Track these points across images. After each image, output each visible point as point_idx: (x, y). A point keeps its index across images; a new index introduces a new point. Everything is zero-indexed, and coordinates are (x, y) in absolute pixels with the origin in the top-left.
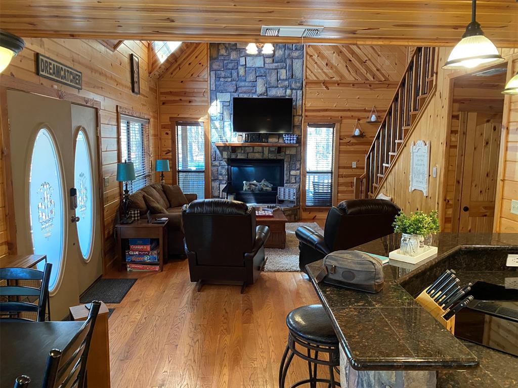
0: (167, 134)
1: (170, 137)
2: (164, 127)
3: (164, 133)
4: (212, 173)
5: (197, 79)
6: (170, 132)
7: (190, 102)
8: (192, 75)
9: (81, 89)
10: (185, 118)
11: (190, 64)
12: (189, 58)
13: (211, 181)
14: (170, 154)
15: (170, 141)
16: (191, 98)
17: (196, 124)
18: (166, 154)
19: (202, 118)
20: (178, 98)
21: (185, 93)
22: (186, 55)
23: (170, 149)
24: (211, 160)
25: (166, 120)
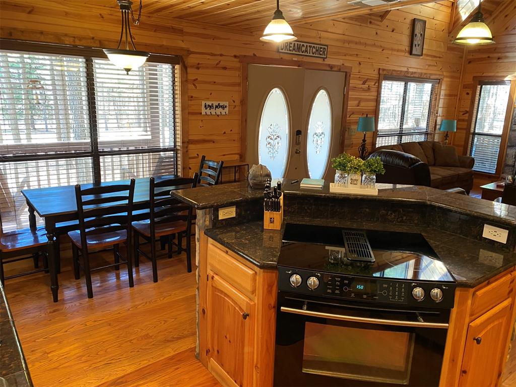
0: (468, 94)
1: (470, 96)
2: (465, 87)
3: (464, 94)
4: (510, 139)
5: (512, 32)
6: (470, 92)
7: (499, 59)
8: (507, 28)
9: (326, 58)
10: (490, 76)
11: (506, 16)
12: (506, 9)
13: (507, 148)
14: (467, 115)
15: (469, 102)
16: (500, 55)
17: (502, 83)
18: (463, 114)
19: (509, 76)
20: (485, 56)
21: (495, 50)
22: (503, 7)
23: (468, 110)
24: (512, 123)
25: (469, 80)
